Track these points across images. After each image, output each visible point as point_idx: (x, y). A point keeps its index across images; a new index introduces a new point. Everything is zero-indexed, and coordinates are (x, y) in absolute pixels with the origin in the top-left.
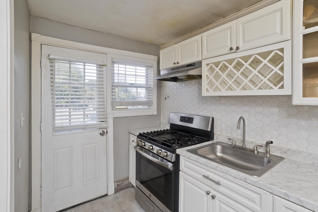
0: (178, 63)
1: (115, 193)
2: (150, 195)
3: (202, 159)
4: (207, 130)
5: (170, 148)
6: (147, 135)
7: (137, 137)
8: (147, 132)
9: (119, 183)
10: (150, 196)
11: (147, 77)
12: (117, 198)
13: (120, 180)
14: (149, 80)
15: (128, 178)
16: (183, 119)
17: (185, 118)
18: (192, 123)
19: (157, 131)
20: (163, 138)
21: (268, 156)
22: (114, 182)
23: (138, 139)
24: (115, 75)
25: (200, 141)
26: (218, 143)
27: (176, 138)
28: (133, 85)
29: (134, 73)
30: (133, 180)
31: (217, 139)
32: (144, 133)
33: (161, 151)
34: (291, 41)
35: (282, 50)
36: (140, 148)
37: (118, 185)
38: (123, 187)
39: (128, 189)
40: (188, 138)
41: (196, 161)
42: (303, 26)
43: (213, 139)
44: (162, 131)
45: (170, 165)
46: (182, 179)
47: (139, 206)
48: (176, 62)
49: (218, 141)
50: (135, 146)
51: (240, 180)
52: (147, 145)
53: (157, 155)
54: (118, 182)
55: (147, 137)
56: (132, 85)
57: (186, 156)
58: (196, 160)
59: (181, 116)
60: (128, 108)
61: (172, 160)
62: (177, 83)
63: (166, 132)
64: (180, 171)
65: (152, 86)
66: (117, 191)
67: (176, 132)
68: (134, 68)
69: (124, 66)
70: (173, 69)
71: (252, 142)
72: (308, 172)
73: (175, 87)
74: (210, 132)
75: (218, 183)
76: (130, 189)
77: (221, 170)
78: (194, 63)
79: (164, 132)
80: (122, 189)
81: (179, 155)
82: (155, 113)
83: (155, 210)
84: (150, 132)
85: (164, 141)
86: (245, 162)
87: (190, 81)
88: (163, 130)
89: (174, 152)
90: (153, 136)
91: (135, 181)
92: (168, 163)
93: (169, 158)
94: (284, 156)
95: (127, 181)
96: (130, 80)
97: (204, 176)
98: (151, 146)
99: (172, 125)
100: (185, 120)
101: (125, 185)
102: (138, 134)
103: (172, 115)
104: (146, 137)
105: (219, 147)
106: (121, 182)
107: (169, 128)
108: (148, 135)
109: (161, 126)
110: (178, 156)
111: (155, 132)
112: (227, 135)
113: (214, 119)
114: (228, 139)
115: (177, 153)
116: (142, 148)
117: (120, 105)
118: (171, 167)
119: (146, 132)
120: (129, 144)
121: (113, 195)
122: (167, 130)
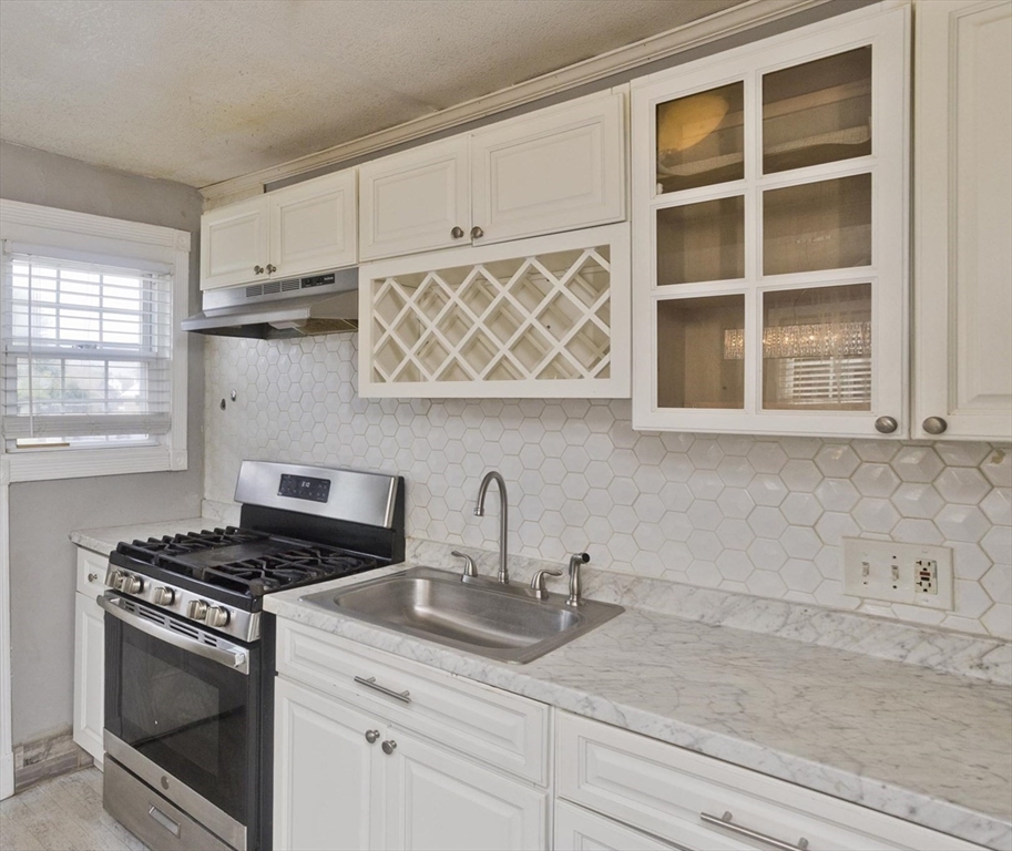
0: (271, 269)
1: (15, 794)
2: (164, 780)
3: (350, 623)
4: (381, 525)
5: (243, 592)
6: (148, 551)
7: (110, 561)
8: (150, 540)
9: (30, 754)
10: (165, 786)
11: (147, 316)
12: (26, 811)
13: (38, 741)
14: (155, 331)
15: (70, 732)
16: (290, 485)
17: (299, 479)
18: (325, 501)
19: (189, 534)
20: (215, 558)
21: (575, 604)
22: (14, 748)
23: (115, 568)
24: (16, 308)
25: (353, 566)
26: (418, 571)
27: (263, 559)
28: (90, 351)
29: (95, 302)
30: (93, 735)
31: (415, 556)
32: (137, 543)
33: (205, 608)
34: (628, 223)
35: (604, 251)
36: (121, 601)
37: (27, 762)
38: (50, 769)
39: (72, 776)
40: (308, 558)
41: (333, 632)
42: (658, 181)
43: (402, 559)
44: (210, 533)
45: (240, 655)
46: (286, 701)
47: (121, 833)
48: (263, 266)
49: (421, 564)
50: (103, 594)
51: (469, 677)
52: (150, 586)
53: (190, 623)
54: (27, 747)
55: (152, 556)
56: (87, 351)
57: (296, 618)
58: (332, 629)
59: (283, 475)
60: (68, 444)
61: (246, 637)
62: (270, 342)
63: (225, 538)
64: (277, 674)
65: (167, 355)
66: (24, 786)
67: (266, 538)
68: (95, 278)
69: (52, 272)
70: (253, 290)
71: (531, 563)
72: (676, 642)
73: (263, 360)
74: (392, 530)
75: (403, 699)
76: (78, 773)
77: (413, 652)
78: (333, 275)
79: (217, 540)
80: (48, 776)
81: (275, 616)
82: (182, 464)
83: (183, 834)
84: (160, 539)
85: (218, 568)
86: (505, 629)
87: (319, 338)
88: (212, 531)
89: (253, 605)
90: (173, 555)
91: (101, 741)
92: (231, 647)
93: (236, 632)
94: (625, 602)
95: (67, 744)
96: (78, 329)
97: (358, 680)
98: (168, 590)
99: (250, 511)
100: (298, 487)
101: (58, 758)
102: (115, 548)
103: (248, 470)
104: (148, 558)
105: (421, 586)
106: (42, 749)
107: (236, 524)
108: (155, 549)
109: (207, 514)
110: (268, 622)
111: (179, 538)
112: (452, 542)
113: (406, 482)
114: (453, 553)
115: (265, 608)
116: (131, 600)
117: (38, 432)
118: (245, 662)
119: (146, 541)
120: (74, 589)
121: (8, 803)
122: (231, 530)
